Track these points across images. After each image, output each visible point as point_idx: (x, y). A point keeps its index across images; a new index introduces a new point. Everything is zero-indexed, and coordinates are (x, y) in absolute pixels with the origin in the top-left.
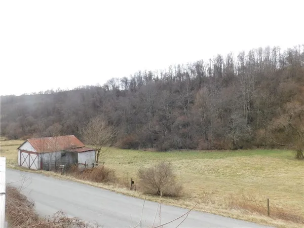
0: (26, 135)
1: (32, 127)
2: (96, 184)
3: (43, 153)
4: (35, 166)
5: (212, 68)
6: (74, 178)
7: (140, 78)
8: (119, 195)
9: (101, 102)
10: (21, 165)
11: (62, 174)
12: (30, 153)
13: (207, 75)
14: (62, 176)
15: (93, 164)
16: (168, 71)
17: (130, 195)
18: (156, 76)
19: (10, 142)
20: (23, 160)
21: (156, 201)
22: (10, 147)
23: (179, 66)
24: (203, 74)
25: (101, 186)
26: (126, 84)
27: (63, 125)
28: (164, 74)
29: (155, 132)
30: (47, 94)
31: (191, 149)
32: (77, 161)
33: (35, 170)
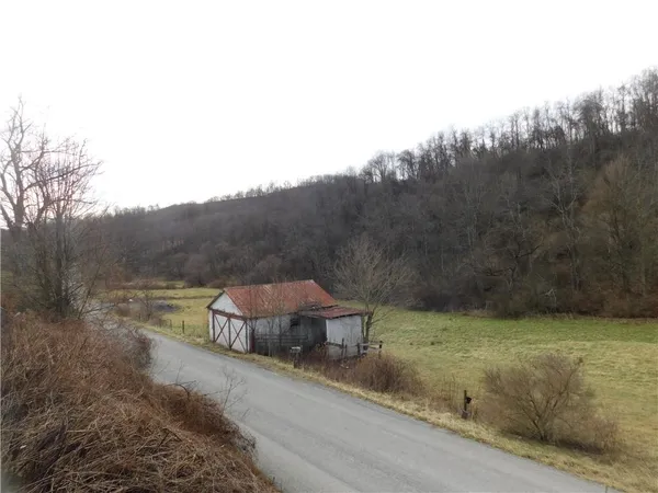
0: (217, 278)
1: (228, 262)
2: (374, 396)
3: (256, 318)
4: (241, 344)
5: (627, 110)
6: (322, 378)
7: (441, 150)
8: (441, 433)
9: (359, 208)
10: (214, 341)
11: (295, 366)
12: (230, 316)
13: (614, 128)
14: (296, 370)
15: (358, 346)
16: (507, 129)
17: (471, 437)
18: (480, 141)
19: (193, 292)
20: (218, 330)
21: (551, 464)
22: (192, 302)
23: (537, 114)
24: (604, 127)
25: (389, 403)
26: (411, 167)
27: (283, 257)
28: (498, 136)
29: (490, 272)
30: (251, 198)
31: (582, 313)
32: (324, 338)
33: (241, 353)
